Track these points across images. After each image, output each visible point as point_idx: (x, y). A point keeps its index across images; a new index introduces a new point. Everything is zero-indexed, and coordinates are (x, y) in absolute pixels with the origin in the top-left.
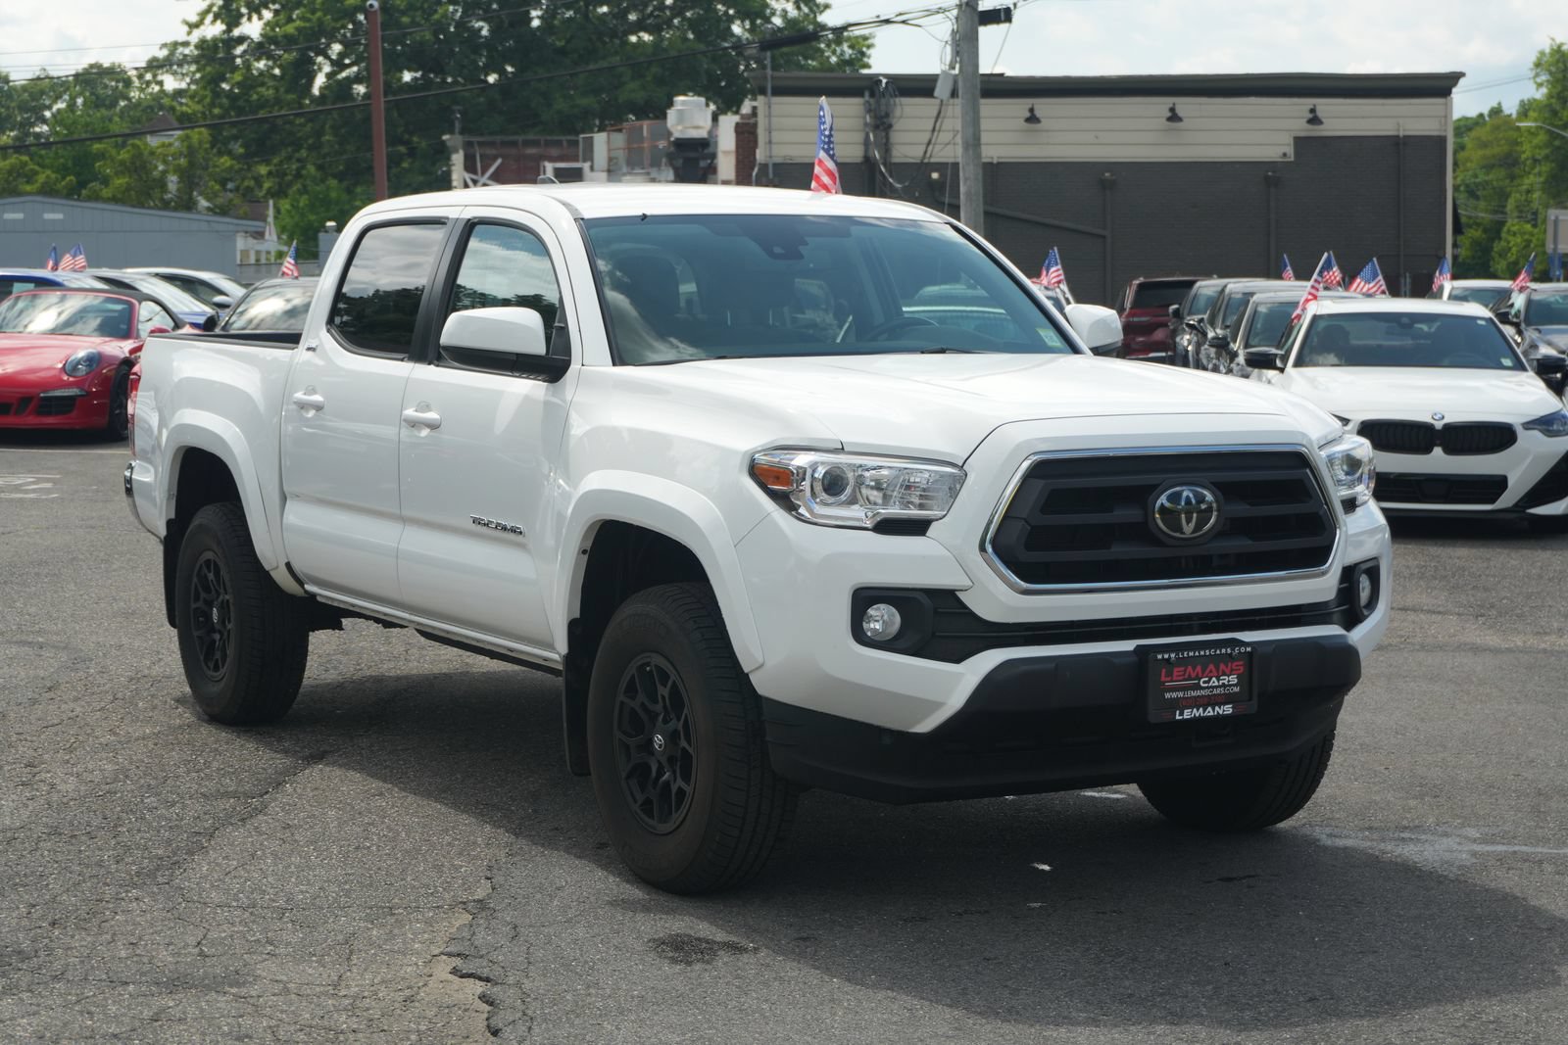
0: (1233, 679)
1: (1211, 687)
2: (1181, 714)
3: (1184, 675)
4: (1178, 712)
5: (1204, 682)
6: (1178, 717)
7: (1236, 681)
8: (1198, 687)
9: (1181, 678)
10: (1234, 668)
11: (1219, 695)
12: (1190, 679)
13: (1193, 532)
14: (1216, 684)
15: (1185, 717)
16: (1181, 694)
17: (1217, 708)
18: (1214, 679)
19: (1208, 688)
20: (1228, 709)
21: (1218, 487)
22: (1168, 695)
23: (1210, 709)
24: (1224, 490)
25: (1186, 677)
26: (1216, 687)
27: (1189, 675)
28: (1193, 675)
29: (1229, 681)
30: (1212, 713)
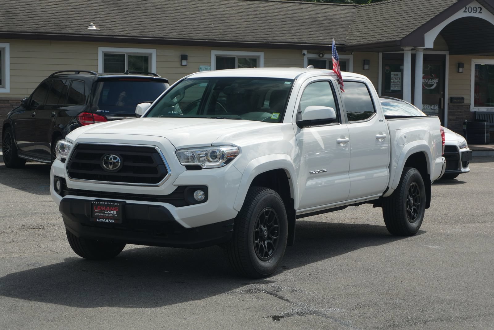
1: (108, 214)
2: (99, 220)
4: (98, 219)
5: (106, 212)
6: (98, 221)
7: (116, 213)
8: (104, 213)
9: (99, 209)
10: (115, 209)
11: (110, 216)
12: (102, 210)
13: (112, 168)
15: (100, 221)
16: (99, 214)
17: (109, 220)
18: (109, 211)
19: (107, 214)
20: (113, 221)
21: (121, 156)
22: (96, 214)
23: (107, 220)
25: (101, 209)
26: (110, 214)
28: (103, 209)
29: (113, 213)
30: (108, 221)
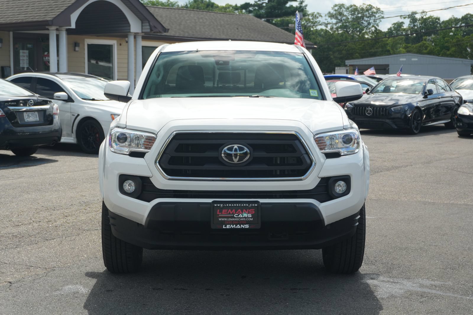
0: (250, 216)
1: (239, 218)
2: (226, 226)
3: (227, 212)
4: (224, 226)
5: (236, 216)
6: (224, 227)
7: (251, 216)
8: (233, 217)
9: (226, 213)
10: (250, 211)
11: (243, 221)
12: (229, 214)
13: (238, 161)
14: (242, 217)
15: (227, 228)
16: (226, 219)
17: (242, 226)
18: (240, 215)
19: (238, 218)
20: (247, 226)
21: (250, 146)
22: (220, 219)
23: (238, 225)
24: (254, 147)
25: (228, 213)
26: (242, 218)
27: (230, 212)
28: (231, 213)
29: (247, 216)
30: (239, 227)
